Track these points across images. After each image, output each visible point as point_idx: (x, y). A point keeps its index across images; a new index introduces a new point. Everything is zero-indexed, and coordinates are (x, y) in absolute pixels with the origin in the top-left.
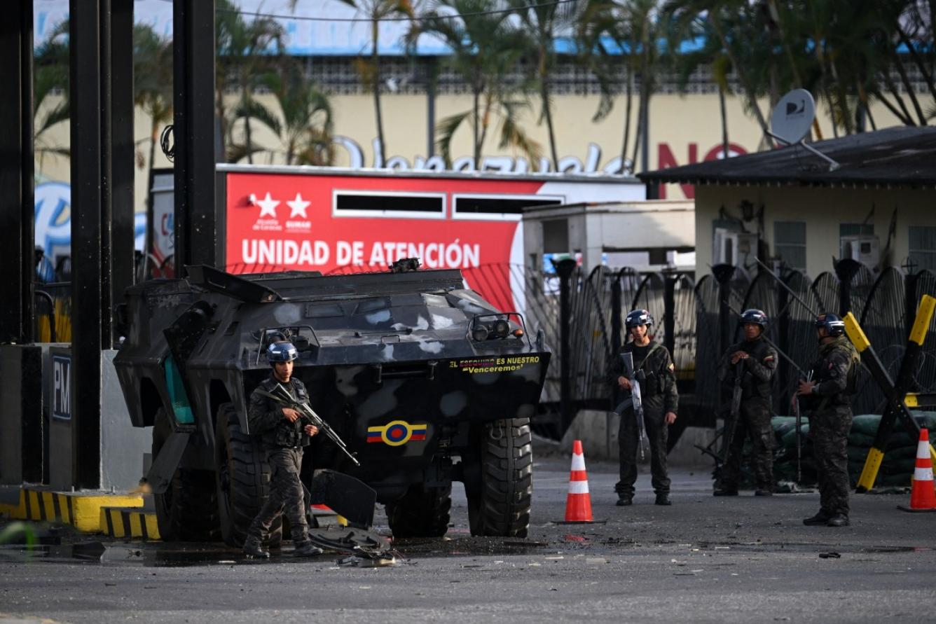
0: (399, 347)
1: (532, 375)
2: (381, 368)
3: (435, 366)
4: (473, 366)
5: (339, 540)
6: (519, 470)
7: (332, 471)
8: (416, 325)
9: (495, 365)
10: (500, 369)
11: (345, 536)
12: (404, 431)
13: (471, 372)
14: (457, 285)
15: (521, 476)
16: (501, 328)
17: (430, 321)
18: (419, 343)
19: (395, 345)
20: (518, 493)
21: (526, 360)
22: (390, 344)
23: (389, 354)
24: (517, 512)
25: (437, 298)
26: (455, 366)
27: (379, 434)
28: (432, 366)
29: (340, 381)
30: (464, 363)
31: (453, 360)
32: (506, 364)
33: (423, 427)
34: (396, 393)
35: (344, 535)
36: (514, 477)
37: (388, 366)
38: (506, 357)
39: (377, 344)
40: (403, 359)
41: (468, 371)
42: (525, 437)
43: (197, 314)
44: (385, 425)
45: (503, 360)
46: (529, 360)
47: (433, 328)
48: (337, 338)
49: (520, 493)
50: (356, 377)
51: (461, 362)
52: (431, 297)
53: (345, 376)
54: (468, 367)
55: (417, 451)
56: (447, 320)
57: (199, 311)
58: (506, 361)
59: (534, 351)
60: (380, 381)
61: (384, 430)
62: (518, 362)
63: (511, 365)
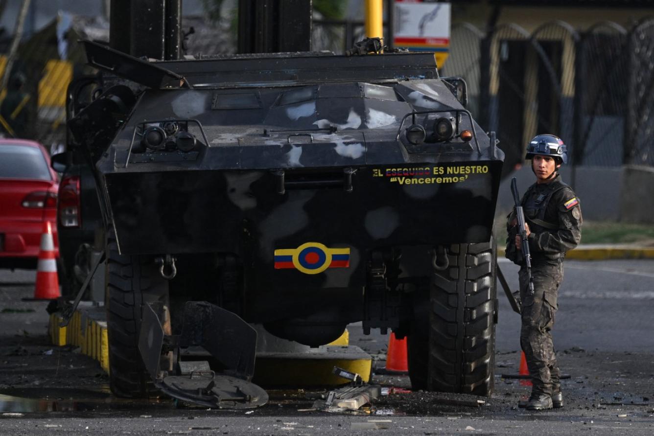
0: (309, 150)
1: (480, 189)
2: (283, 174)
3: (353, 174)
4: (404, 176)
5: (197, 392)
6: (472, 309)
7: (209, 304)
8: (345, 123)
9: (431, 175)
10: (439, 180)
11: (205, 387)
12: (322, 257)
13: (401, 183)
14: (427, 73)
15: (475, 316)
16: (443, 129)
17: (364, 117)
18: (335, 145)
19: (304, 146)
20: (471, 337)
21: (471, 169)
22: (297, 146)
23: (295, 157)
24: (471, 362)
25: (381, 89)
26: (380, 175)
27: (290, 258)
28: (349, 174)
29: (233, 190)
30: (391, 172)
31: (377, 167)
32: (445, 175)
33: (346, 251)
34: (307, 208)
35: (204, 385)
36: (465, 318)
37: (294, 174)
38: (445, 166)
39: (282, 145)
40: (313, 165)
41: (398, 182)
42: (483, 266)
43: (113, 102)
44: (295, 247)
45: (441, 169)
46: (476, 169)
47: (366, 127)
48: (238, 136)
49: (474, 338)
50: (253, 186)
51: (388, 170)
52: (373, 88)
53: (238, 185)
54: (396, 176)
55: (340, 281)
56: (389, 116)
57: (115, 98)
58: (445, 170)
59: (483, 159)
60: (284, 192)
61: (295, 253)
62: (461, 172)
63: (452, 175)
